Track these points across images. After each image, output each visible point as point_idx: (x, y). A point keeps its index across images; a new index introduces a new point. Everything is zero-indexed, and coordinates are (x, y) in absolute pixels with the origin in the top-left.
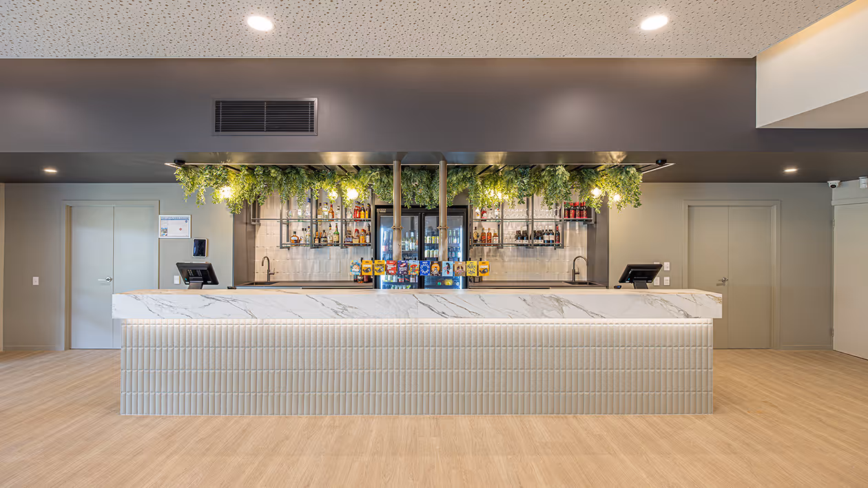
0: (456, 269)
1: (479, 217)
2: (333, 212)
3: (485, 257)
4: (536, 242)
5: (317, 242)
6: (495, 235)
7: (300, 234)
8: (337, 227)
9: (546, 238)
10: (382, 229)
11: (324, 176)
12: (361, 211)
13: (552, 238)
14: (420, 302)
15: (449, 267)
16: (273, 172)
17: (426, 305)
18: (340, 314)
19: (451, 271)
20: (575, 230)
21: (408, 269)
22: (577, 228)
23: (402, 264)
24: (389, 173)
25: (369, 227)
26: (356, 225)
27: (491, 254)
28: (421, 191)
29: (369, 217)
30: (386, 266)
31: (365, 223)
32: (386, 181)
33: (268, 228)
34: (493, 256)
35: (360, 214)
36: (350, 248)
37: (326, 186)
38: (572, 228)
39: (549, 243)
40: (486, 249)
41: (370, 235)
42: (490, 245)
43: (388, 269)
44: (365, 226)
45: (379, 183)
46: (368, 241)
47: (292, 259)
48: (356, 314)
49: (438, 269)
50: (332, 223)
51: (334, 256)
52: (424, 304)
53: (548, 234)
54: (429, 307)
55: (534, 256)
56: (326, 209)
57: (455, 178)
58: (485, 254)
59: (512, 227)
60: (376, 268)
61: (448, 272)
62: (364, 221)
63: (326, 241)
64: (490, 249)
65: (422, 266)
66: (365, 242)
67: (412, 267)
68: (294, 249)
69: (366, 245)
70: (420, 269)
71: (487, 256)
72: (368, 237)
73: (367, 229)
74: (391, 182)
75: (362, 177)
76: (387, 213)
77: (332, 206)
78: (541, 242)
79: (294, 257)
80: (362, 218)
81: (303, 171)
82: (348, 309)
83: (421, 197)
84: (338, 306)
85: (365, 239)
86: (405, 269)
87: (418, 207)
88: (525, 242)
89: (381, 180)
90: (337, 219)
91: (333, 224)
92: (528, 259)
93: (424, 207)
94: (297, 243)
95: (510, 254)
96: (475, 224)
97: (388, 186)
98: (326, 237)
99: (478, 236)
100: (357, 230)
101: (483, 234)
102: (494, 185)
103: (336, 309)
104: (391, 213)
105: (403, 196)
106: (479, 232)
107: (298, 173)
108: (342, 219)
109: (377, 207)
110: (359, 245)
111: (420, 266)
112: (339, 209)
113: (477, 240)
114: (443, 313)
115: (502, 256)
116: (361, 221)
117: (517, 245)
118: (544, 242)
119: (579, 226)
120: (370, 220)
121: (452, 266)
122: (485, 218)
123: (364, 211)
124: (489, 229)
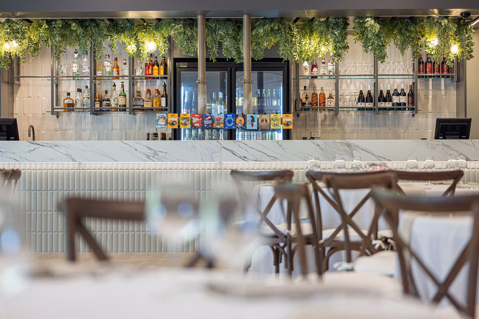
0: (260, 121)
1: (307, 73)
2: (118, 67)
3: (320, 127)
4: (383, 105)
5: (97, 106)
6: (331, 97)
7: (75, 96)
8: (123, 86)
9: (396, 99)
10: (182, 88)
11: (122, 28)
12: (153, 66)
13: (403, 99)
14: (224, 148)
15: (253, 120)
16: (74, 26)
17: (229, 150)
18: (151, 158)
19: (255, 124)
20: (440, 90)
21: (213, 122)
22: (443, 87)
23: (207, 117)
24: (193, 25)
25: (165, 86)
26: (147, 85)
27: (328, 122)
28: (227, 43)
29: (165, 73)
30: (192, 120)
31: (158, 82)
32: (189, 34)
33: (31, 88)
34: (330, 125)
35: (152, 70)
36: (139, 115)
37: (123, 38)
38: (437, 87)
39: (399, 107)
40: (320, 116)
41: (166, 96)
42: (324, 110)
43: (194, 122)
44: (159, 85)
45: (182, 36)
46: (163, 104)
47: (61, 130)
48: (166, 159)
49: (243, 122)
50: (116, 81)
51: (117, 126)
52: (227, 149)
53: (398, 95)
54: (232, 152)
55: (385, 125)
56: (109, 64)
57: (262, 31)
58: (320, 122)
59: (355, 86)
60: (181, 121)
61: (252, 125)
62: (158, 78)
63: (109, 105)
64: (325, 116)
65: (227, 119)
66: (160, 105)
67: (217, 120)
68: (64, 116)
69: (162, 110)
70: (225, 123)
71: (322, 125)
72: (164, 99)
73: (161, 90)
74: (195, 34)
75: (164, 29)
76: (189, 69)
77: (116, 59)
78: (388, 105)
79: (64, 127)
80: (155, 74)
81: (102, 24)
82: (159, 153)
83: (227, 49)
84: (150, 151)
85: (160, 102)
86: (210, 122)
87: (224, 60)
88: (368, 105)
89: (184, 33)
90: (123, 76)
91: (118, 83)
92: (377, 129)
93: (232, 60)
94: (70, 107)
95: (352, 122)
96: (303, 83)
97: (191, 39)
98: (108, 100)
99: (307, 98)
100: (149, 91)
101: (315, 95)
102: (310, 36)
103: (148, 154)
104: (196, 69)
105: (207, 48)
106: (310, 92)
107: (98, 25)
108: (129, 76)
109: (176, 60)
110: (152, 110)
111: (224, 119)
112: (125, 64)
113: (305, 104)
114: (245, 157)
115: (342, 125)
116: (154, 78)
117: (360, 109)
118: (393, 105)
119: (445, 85)
120: (166, 78)
121: (256, 120)
122: (315, 74)
123: (158, 65)
124: (322, 89)
